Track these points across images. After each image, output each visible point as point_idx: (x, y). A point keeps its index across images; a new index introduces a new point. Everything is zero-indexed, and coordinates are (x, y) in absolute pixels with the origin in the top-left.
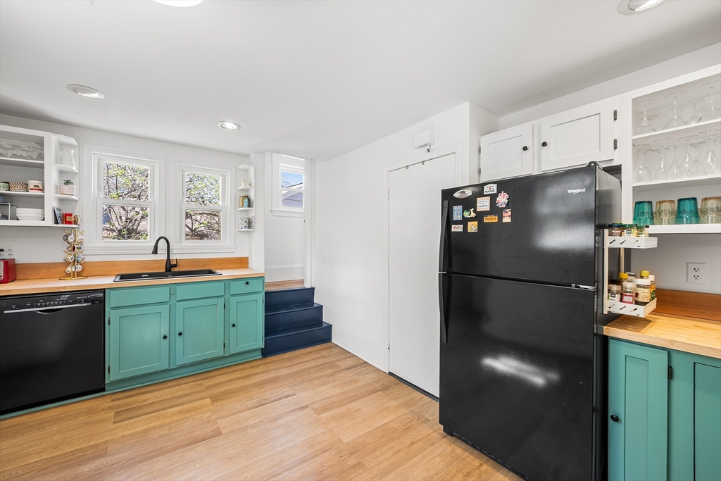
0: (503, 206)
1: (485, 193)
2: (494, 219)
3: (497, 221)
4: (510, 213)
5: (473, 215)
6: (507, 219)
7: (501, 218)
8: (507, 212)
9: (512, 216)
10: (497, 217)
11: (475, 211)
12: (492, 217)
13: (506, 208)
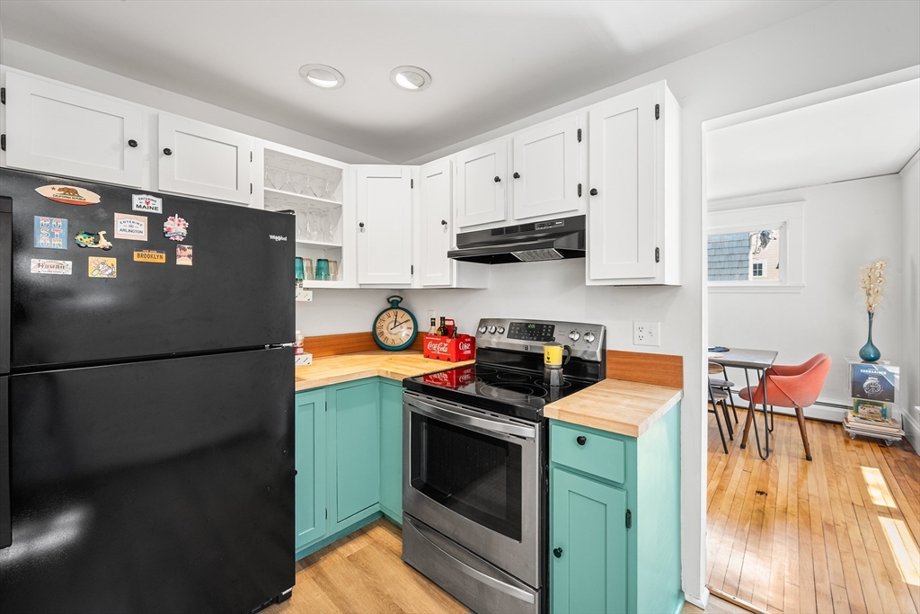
0: (178, 238)
1: (135, 208)
2: (159, 258)
3: (163, 261)
4: (190, 252)
5: (104, 243)
6: (184, 259)
7: (172, 257)
8: (185, 249)
9: (194, 257)
10: (164, 255)
11: (110, 237)
12: (154, 253)
13: (184, 242)
